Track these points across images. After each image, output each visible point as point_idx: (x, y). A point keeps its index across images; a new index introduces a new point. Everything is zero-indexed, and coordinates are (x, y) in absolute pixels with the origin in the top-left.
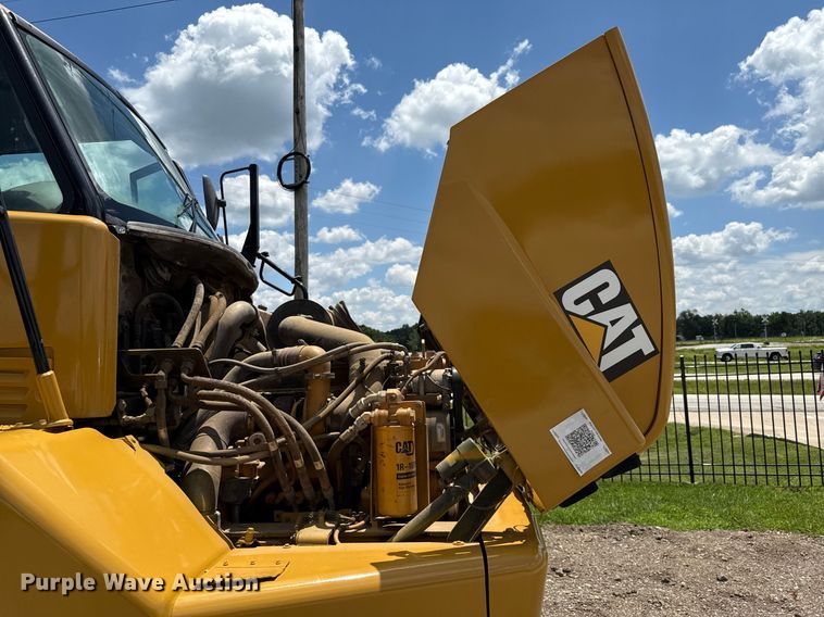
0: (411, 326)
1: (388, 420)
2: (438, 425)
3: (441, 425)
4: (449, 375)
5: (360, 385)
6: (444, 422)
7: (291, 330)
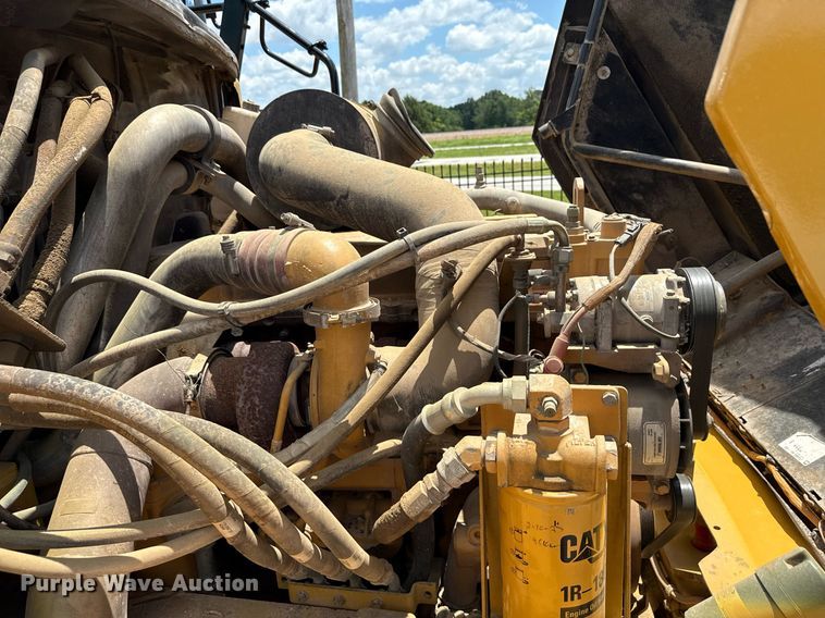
0: (476, 99)
1: (538, 474)
2: (649, 426)
3: (657, 429)
4: (680, 295)
5: (444, 329)
6: (666, 420)
7: (280, 170)
